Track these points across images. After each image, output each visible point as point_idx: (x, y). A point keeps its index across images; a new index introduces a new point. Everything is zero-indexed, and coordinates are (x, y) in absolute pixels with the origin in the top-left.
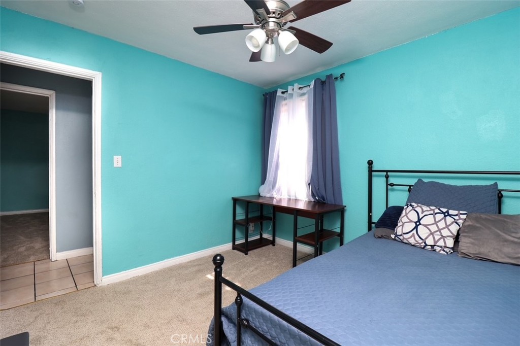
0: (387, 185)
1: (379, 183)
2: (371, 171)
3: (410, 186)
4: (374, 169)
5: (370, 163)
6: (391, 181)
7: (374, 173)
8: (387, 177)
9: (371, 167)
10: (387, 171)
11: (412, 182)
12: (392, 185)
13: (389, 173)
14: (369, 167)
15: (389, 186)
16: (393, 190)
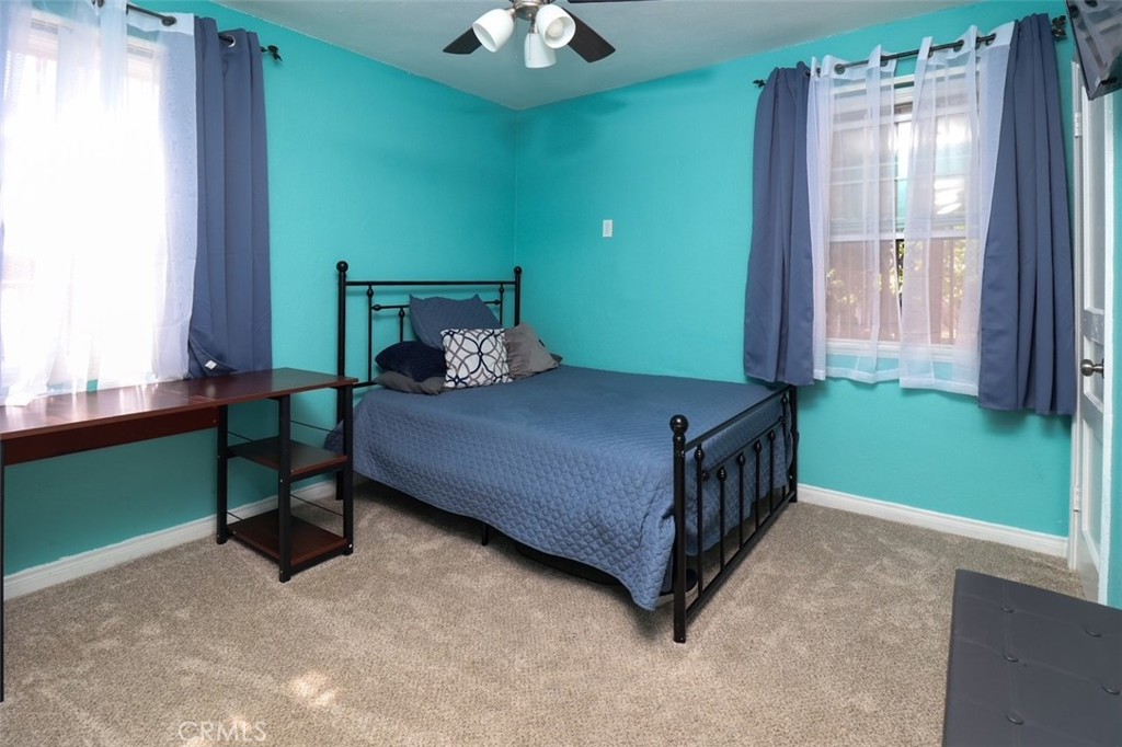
0: (371, 308)
1: (356, 306)
2: (343, 283)
3: (402, 307)
4: (348, 280)
5: (342, 268)
6: (377, 300)
7: (349, 288)
8: (370, 294)
9: (345, 276)
10: (370, 284)
11: (404, 300)
12: (379, 308)
13: (373, 287)
14: (340, 276)
15: (373, 311)
16: (378, 317)
